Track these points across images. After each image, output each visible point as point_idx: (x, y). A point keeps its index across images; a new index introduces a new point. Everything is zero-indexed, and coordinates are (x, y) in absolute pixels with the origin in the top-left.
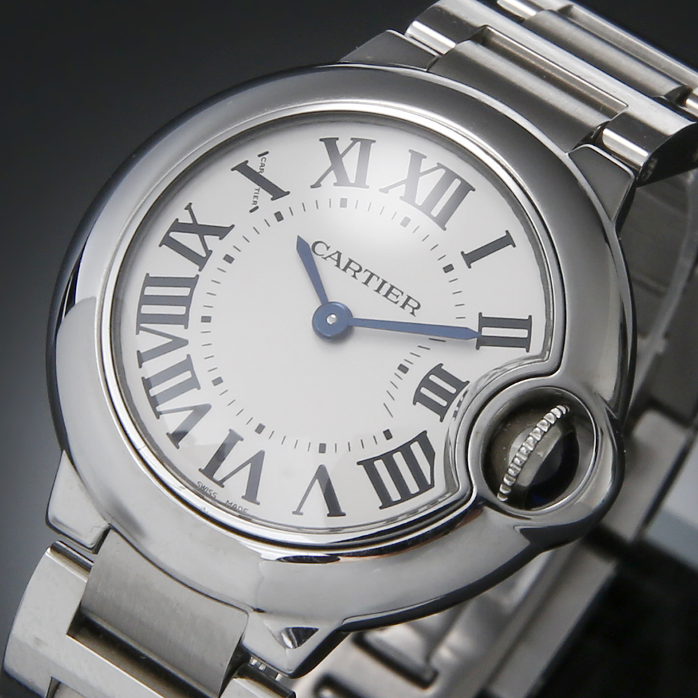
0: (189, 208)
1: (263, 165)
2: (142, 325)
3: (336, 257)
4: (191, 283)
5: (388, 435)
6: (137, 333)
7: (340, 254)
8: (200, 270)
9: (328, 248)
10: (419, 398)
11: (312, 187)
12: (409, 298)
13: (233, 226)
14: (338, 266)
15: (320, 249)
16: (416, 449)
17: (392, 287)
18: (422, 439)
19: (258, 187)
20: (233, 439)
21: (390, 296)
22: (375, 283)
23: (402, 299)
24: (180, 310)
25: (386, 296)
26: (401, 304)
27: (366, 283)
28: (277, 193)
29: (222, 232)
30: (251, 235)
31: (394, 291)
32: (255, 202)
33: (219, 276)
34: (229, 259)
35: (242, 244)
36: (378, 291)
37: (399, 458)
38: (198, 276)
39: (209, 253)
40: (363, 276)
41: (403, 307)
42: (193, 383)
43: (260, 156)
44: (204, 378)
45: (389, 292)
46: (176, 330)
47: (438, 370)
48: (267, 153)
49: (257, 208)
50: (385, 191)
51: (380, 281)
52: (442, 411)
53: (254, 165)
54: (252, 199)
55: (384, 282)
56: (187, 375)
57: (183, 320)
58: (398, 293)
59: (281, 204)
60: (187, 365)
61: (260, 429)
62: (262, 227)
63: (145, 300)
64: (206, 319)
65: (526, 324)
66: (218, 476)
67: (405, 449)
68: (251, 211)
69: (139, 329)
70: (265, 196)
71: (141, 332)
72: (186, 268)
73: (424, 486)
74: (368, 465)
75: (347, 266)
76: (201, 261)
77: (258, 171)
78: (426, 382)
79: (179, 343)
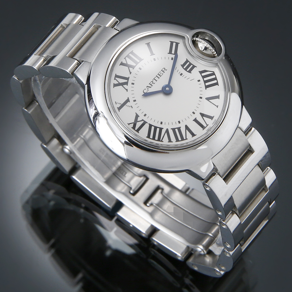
0: (129, 124)
1: (119, 103)
2: (161, 140)
3: (148, 88)
4: (151, 126)
5: (199, 81)
6: (163, 142)
7: (147, 86)
8: (147, 123)
9: (145, 89)
10: (190, 72)
11: (127, 91)
12: (162, 70)
13: (136, 113)
14: (151, 87)
15: (145, 91)
16: (203, 74)
17: (158, 74)
18: (201, 72)
19: (125, 105)
20: (195, 120)
21: (161, 75)
22: (157, 79)
23: (162, 72)
24: (158, 130)
25: (161, 76)
26: (163, 73)
27: (156, 81)
28: (128, 100)
29: (137, 116)
30: (139, 109)
31: (159, 74)
32: (130, 106)
33: (150, 118)
34: (145, 115)
35: (141, 111)
36: (159, 78)
37: (205, 79)
38: (149, 124)
39: (143, 120)
40: (154, 81)
41: (164, 72)
42: (179, 129)
43: (116, 104)
44: (178, 126)
45: (159, 75)
46: (163, 131)
47: (183, 66)
48: (116, 102)
49: (131, 106)
50: (131, 73)
51: (156, 77)
52: (194, 67)
53: (119, 106)
54: (129, 107)
55: (157, 76)
56: (176, 130)
57: (161, 129)
58: (160, 73)
59: (131, 100)
60: (174, 130)
61: (194, 113)
62: (137, 106)
63: (154, 138)
64: (161, 123)
65: (172, 43)
66: (205, 125)
67: (203, 77)
68: (132, 108)
69: (162, 141)
70: (128, 104)
71: (163, 141)
72: (146, 127)
73: (213, 74)
74: (207, 87)
75: (151, 85)
76: (145, 123)
77: (120, 105)
78: (186, 69)
79: (167, 131)
